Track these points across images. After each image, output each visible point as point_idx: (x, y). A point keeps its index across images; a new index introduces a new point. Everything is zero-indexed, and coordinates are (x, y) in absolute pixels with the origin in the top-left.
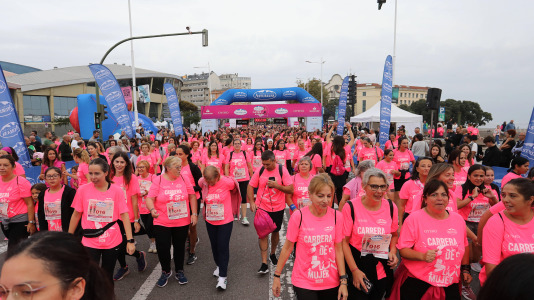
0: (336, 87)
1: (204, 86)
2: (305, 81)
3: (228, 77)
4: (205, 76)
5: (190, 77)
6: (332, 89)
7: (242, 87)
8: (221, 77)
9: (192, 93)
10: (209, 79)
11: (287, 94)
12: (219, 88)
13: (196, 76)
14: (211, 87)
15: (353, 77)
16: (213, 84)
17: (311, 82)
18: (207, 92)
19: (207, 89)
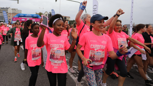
0: (46, 15)
1: (7, 11)
2: (38, 13)
3: (15, 9)
4: (7, 8)
5: (2, 8)
6: (45, 15)
7: (19, 13)
8: (12, 9)
9: (2, 13)
10: (8, 10)
11: (34, 16)
13: (4, 8)
14: (9, 13)
15: (51, 13)
16: (10, 11)
17: (40, 13)
18: (7, 13)
19: (7, 12)
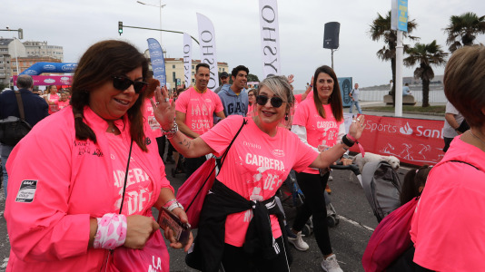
1: (5, 52)
3: (36, 44)
4: (7, 42)
8: (27, 44)
10: (10, 46)
12: (24, 55)
14: (13, 56)
16: (16, 50)
18: (8, 59)
19: (8, 55)
